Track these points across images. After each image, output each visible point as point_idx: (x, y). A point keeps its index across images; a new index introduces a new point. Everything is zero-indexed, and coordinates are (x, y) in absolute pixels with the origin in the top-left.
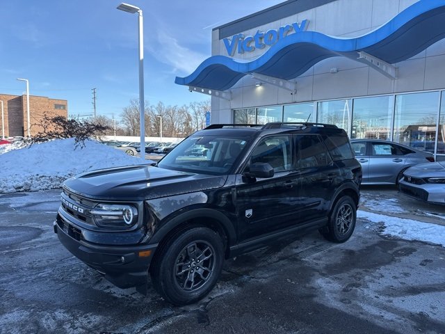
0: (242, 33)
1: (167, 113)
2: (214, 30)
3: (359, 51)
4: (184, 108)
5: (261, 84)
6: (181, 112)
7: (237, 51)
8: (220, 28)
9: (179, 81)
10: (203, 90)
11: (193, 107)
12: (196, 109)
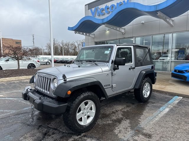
0: (99, 6)
1: (66, 45)
2: (85, 5)
3: (157, 11)
4: (73, 43)
5: (108, 30)
6: (72, 44)
7: (97, 15)
8: (88, 4)
9: (70, 29)
10: (81, 33)
11: (77, 42)
12: (78, 43)
